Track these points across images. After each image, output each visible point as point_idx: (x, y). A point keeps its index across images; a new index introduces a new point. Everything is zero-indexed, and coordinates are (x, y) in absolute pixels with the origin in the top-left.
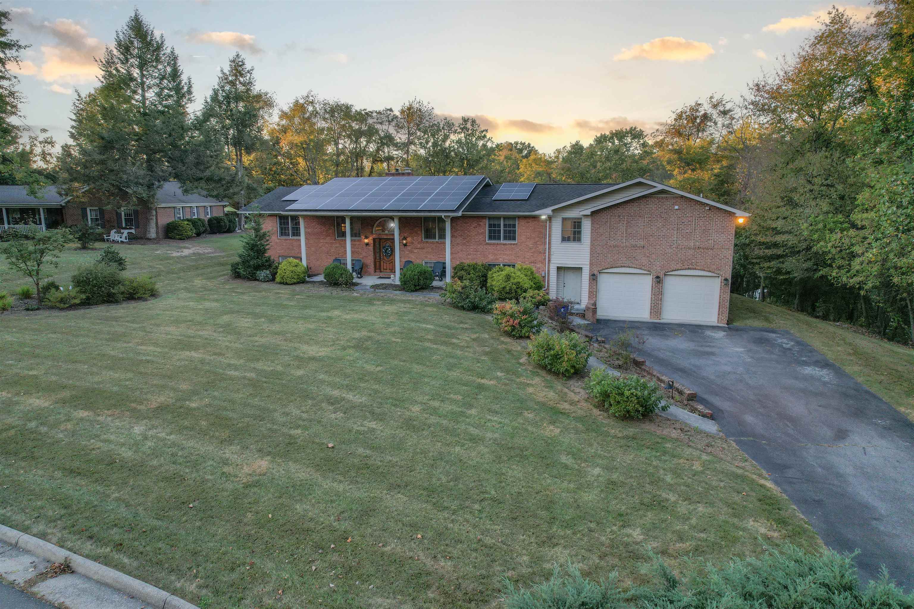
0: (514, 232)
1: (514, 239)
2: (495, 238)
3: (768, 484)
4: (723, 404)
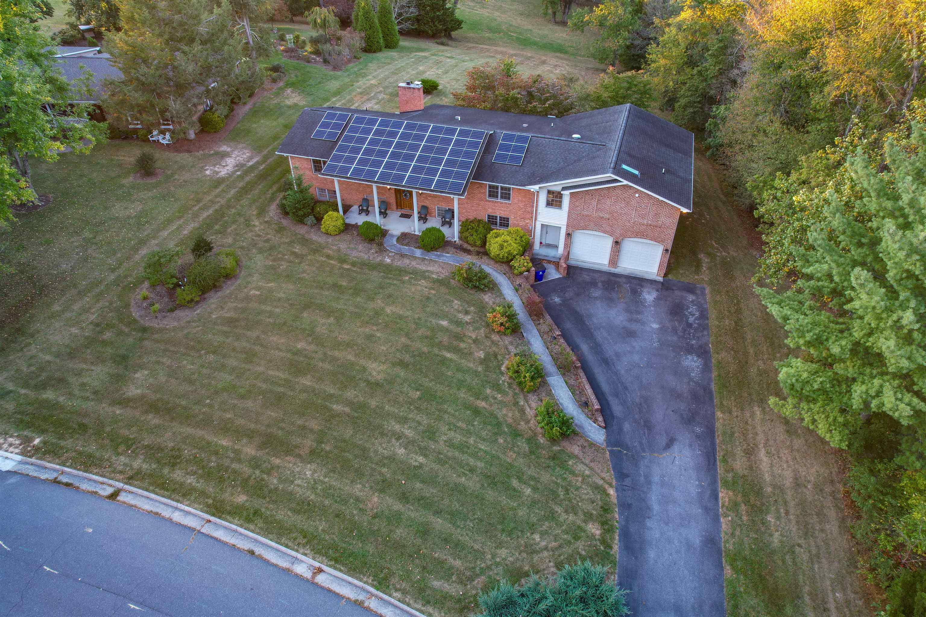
0: (509, 194)
1: (509, 199)
2: (493, 196)
3: (612, 492)
4: (617, 409)
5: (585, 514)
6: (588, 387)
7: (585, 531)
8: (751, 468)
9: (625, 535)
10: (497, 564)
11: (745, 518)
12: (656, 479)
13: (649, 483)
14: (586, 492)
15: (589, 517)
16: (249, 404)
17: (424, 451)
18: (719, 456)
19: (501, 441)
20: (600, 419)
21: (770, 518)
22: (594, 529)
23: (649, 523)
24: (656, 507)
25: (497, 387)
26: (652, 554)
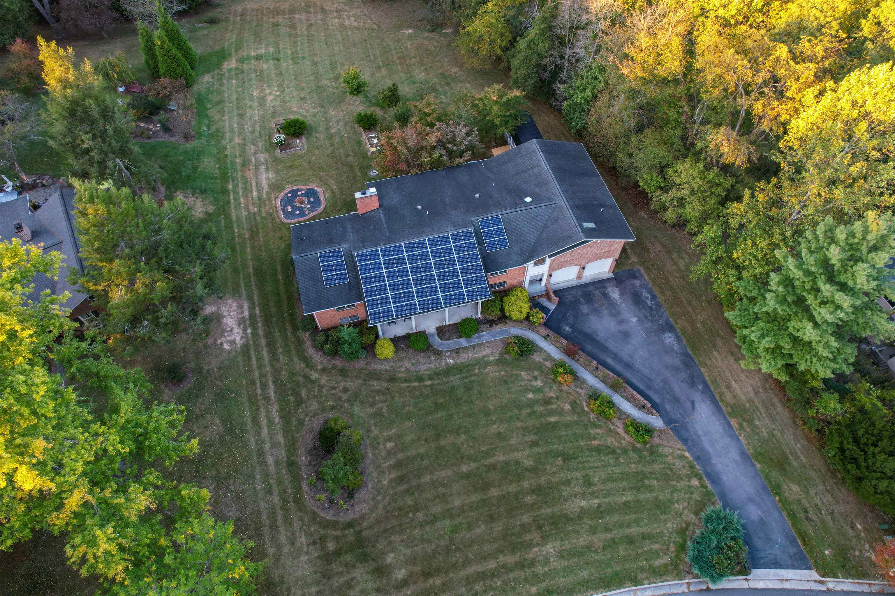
3: (687, 454)
4: (656, 398)
5: (686, 476)
6: (635, 393)
7: (692, 487)
8: (734, 397)
9: (709, 476)
10: (671, 533)
11: (748, 430)
12: (700, 433)
13: (699, 437)
14: (679, 464)
15: (689, 477)
16: (478, 531)
17: (594, 495)
18: (718, 397)
19: (622, 461)
20: (654, 411)
21: (757, 423)
22: (695, 482)
23: (714, 461)
24: (710, 450)
25: (594, 425)
26: (725, 478)
